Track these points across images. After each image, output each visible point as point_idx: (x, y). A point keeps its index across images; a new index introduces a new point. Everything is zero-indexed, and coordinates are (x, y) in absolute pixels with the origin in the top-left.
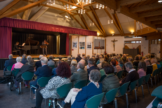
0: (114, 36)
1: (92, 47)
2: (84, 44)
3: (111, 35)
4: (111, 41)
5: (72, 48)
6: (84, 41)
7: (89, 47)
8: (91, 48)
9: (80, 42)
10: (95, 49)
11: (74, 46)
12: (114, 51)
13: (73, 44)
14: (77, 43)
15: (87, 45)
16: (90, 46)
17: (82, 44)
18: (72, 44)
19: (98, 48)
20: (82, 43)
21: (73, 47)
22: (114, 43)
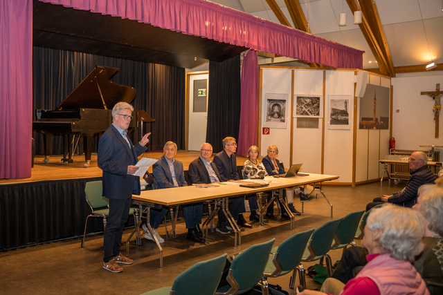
0: (433, 69)
1: (351, 118)
2: (318, 107)
3: (420, 68)
4: (422, 93)
5: (264, 123)
6: (317, 93)
7: (340, 117)
8: (346, 122)
9: (298, 98)
10: (361, 127)
11: (271, 114)
12: (437, 135)
13: (267, 103)
14: (284, 101)
15: (330, 112)
16: (345, 113)
17: (308, 105)
18: (264, 107)
19: (371, 122)
20: (308, 101)
21: (268, 120)
22: (438, 103)
